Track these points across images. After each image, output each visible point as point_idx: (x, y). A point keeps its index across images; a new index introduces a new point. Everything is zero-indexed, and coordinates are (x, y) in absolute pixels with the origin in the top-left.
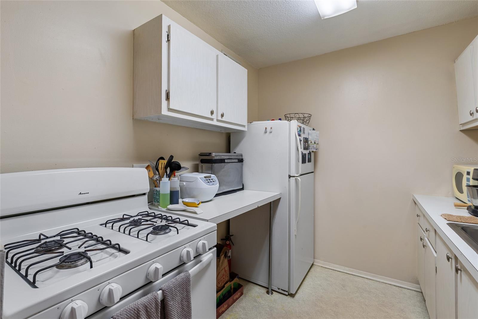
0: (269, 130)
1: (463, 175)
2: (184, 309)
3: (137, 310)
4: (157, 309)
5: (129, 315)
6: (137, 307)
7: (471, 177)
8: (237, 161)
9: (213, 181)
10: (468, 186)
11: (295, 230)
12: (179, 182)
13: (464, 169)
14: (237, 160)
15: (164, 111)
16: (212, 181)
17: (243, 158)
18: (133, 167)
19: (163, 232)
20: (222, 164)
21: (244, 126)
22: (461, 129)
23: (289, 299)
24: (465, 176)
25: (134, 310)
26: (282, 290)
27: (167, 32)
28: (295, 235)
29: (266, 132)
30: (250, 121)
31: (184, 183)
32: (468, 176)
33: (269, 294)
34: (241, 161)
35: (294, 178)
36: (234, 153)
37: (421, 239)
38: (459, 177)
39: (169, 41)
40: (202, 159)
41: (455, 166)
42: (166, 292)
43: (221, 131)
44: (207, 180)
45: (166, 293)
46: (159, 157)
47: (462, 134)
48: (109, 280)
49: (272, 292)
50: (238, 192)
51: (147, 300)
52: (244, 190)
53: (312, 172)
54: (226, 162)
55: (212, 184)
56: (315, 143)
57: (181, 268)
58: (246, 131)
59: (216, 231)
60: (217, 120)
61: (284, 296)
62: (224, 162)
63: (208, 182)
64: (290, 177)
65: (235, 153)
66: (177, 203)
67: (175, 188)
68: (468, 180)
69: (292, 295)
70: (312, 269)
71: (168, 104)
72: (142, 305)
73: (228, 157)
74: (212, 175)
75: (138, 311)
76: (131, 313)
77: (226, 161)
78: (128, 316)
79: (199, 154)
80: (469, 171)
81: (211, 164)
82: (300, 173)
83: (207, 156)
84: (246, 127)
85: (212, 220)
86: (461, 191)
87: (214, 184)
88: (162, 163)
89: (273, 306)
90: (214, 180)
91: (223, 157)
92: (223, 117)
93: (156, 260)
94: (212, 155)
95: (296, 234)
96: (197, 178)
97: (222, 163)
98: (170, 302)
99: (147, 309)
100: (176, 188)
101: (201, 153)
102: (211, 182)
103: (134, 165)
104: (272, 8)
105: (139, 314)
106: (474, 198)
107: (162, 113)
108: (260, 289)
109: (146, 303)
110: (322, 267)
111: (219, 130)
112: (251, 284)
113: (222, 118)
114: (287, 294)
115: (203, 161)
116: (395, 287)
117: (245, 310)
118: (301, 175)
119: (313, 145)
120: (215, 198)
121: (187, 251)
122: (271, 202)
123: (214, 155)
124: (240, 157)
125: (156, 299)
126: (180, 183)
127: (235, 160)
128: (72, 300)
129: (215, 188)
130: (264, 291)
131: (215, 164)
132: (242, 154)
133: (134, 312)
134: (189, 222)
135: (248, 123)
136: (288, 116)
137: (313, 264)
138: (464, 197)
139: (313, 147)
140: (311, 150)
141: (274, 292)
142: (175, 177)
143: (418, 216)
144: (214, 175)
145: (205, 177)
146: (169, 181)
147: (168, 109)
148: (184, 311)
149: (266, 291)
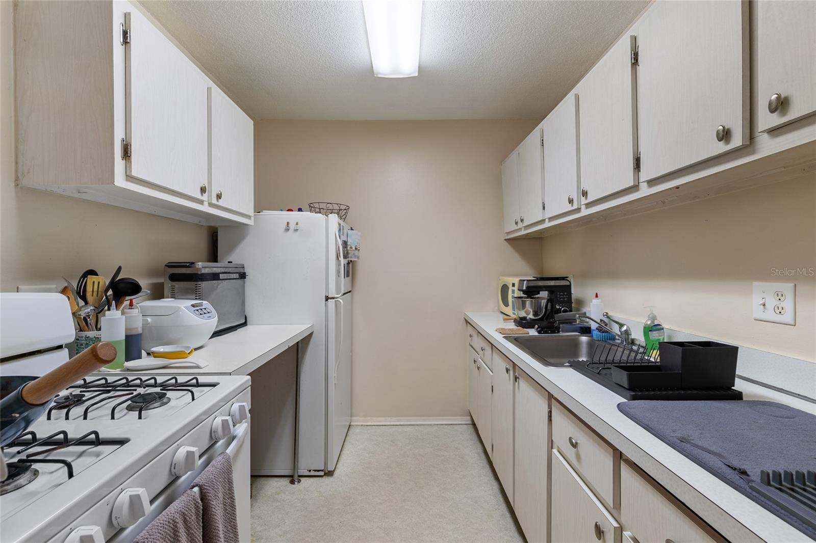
0: (292, 226)
1: (509, 288)
2: (227, 510)
3: (173, 523)
4: (197, 515)
5: (163, 533)
6: (172, 517)
7: (516, 288)
8: (238, 277)
9: (208, 313)
10: (513, 297)
11: (335, 377)
12: (141, 318)
13: (510, 280)
14: (238, 274)
15: (120, 181)
16: (205, 311)
17: (245, 271)
18: (19, 290)
19: (158, 403)
20: (214, 282)
21: (248, 217)
22: (506, 238)
23: (327, 480)
24: (511, 288)
25: (169, 522)
26: (315, 471)
27: (123, 26)
28: (335, 384)
29: (287, 230)
30: (258, 210)
31: (149, 320)
32: (513, 288)
33: (295, 484)
34: (243, 276)
35: (334, 300)
36: (229, 262)
37: (475, 361)
38: (505, 289)
39: (127, 44)
40: (173, 274)
41: (501, 277)
42: (206, 487)
43: (200, 222)
44: (197, 310)
45: (206, 489)
46: (84, 271)
47: (506, 244)
48: (121, 485)
49: (300, 480)
50: (238, 330)
51: (184, 505)
52: (247, 325)
53: (350, 292)
54: (221, 278)
55: (208, 317)
56: (356, 249)
57: (210, 452)
58: (251, 225)
59: (250, 387)
60: (209, 203)
61: (318, 478)
62: (218, 279)
63: (201, 314)
64: (327, 298)
65: (231, 262)
66: (140, 357)
67: (135, 328)
68: (513, 291)
69: (330, 474)
70: (350, 432)
71: (128, 167)
72: (178, 513)
73: (223, 270)
74: (204, 302)
75: (175, 522)
76: (166, 528)
77: (221, 276)
78: (162, 535)
79: (165, 264)
80: (514, 282)
81: (195, 283)
82: (343, 292)
83: (185, 269)
84: (252, 218)
85: (237, 372)
86: (506, 304)
87: (210, 317)
88: (94, 282)
89: (305, 496)
90: (209, 311)
91: (215, 269)
92: (220, 199)
93: (181, 442)
94: (197, 267)
95: (336, 382)
96: (179, 308)
97: (214, 280)
98: (213, 501)
99: (185, 518)
100: (137, 328)
101: (169, 263)
102: (205, 313)
103: (19, 287)
104: (306, 37)
105: (176, 527)
106: (520, 310)
107: (116, 184)
108: (278, 481)
109: (183, 508)
110: (362, 425)
111: (196, 220)
112: (262, 479)
113: (218, 201)
114: (323, 474)
115: (174, 278)
116: (446, 426)
117: (262, 518)
118: (344, 294)
119: (353, 252)
120: (212, 339)
121: (222, 420)
122: (298, 343)
123: (200, 267)
124: (241, 270)
125: (195, 501)
126: (143, 320)
127: (235, 275)
128: (71, 529)
129: (212, 323)
130: (286, 481)
131: (203, 282)
132: (243, 265)
133: (170, 527)
134: (199, 381)
135: (255, 212)
136: (316, 205)
137: (350, 426)
138: (509, 310)
139: (354, 254)
140: (350, 259)
141: (302, 479)
142: (133, 307)
143: (471, 336)
144: (206, 302)
145: (193, 306)
146: (124, 317)
147: (127, 176)
148: (227, 513)
149: (288, 481)
